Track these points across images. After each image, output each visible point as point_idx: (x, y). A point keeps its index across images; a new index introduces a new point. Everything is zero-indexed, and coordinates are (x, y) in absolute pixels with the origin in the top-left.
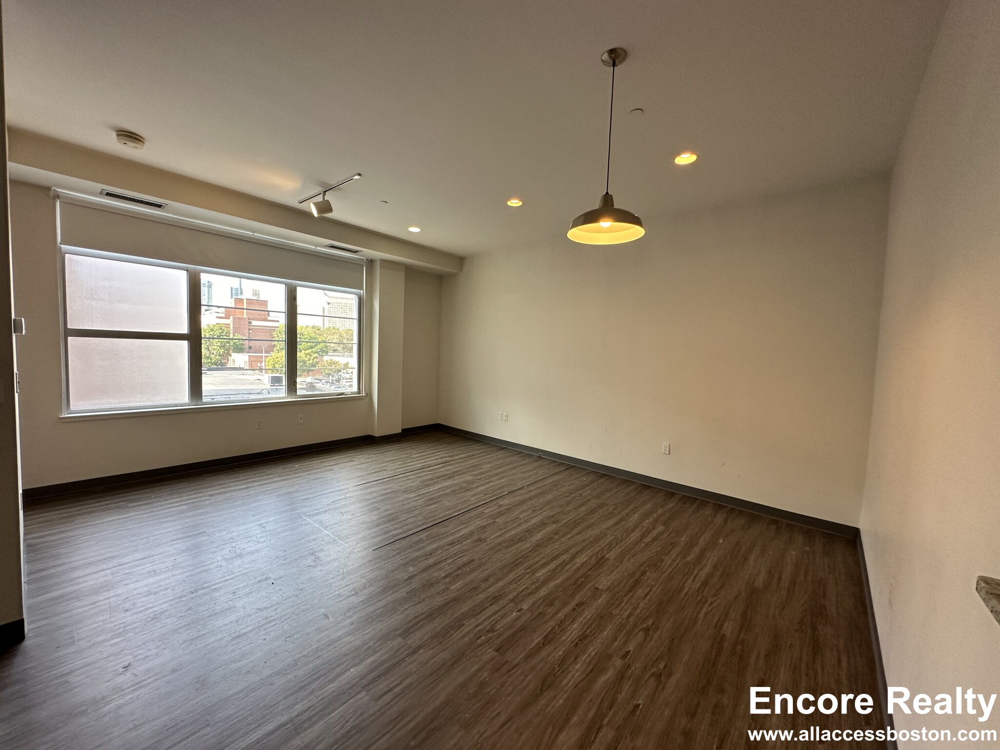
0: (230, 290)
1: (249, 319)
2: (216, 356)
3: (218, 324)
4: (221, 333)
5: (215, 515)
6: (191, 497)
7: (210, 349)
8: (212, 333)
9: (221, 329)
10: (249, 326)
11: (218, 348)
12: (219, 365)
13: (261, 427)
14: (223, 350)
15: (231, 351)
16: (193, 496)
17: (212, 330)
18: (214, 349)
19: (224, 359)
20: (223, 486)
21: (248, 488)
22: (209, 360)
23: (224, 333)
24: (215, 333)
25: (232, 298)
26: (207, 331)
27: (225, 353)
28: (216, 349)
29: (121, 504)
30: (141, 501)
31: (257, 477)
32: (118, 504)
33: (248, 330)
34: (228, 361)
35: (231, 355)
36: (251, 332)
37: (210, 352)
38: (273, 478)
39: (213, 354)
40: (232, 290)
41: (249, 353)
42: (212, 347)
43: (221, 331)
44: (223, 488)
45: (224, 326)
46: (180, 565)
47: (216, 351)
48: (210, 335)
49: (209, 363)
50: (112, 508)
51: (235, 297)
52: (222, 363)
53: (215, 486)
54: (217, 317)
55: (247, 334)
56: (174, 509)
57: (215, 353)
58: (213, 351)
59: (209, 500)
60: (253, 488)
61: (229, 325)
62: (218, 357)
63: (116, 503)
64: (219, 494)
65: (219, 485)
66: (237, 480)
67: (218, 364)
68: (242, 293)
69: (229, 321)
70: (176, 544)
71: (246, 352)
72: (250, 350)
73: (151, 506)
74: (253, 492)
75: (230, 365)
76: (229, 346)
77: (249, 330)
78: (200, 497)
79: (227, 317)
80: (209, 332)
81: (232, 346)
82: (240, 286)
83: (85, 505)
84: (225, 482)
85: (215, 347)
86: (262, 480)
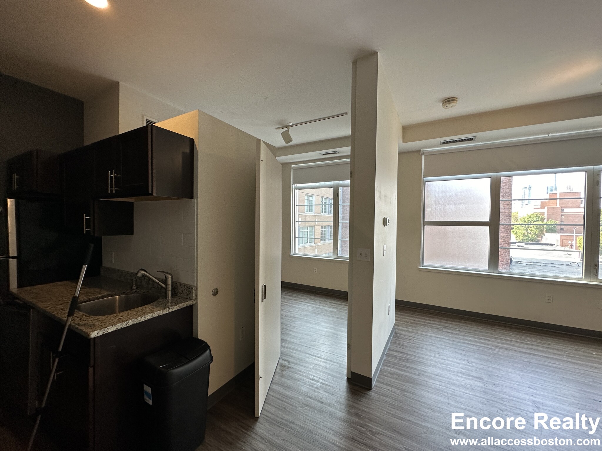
0: (547, 188)
1: (561, 208)
2: (532, 234)
3: (535, 213)
4: (537, 219)
5: (494, 366)
6: (481, 341)
7: (528, 230)
8: (530, 219)
9: (537, 216)
10: (561, 213)
11: (534, 229)
12: (535, 241)
13: (551, 302)
14: (538, 231)
15: (545, 232)
16: (483, 341)
17: (530, 217)
18: (531, 230)
19: (539, 237)
20: (509, 342)
21: (531, 354)
22: (527, 238)
23: (540, 219)
24: (532, 219)
25: (547, 194)
26: (526, 218)
27: (539, 233)
28: (533, 230)
29: (440, 326)
30: (450, 330)
31: (543, 347)
32: (438, 326)
33: (560, 216)
34: (542, 238)
35: (544, 234)
36: (563, 217)
37: (528, 232)
38: (560, 355)
39: (530, 233)
40: (548, 189)
41: (560, 233)
42: (530, 229)
43: (537, 218)
44: (508, 344)
45: (539, 214)
46: (455, 397)
47: (532, 231)
48: (528, 220)
49: (527, 239)
50: (434, 327)
51: (550, 193)
52: (537, 240)
53: (501, 339)
54: (535, 208)
55: (560, 219)
56: (467, 346)
57: (532, 233)
58: (530, 232)
59: (494, 350)
60: (535, 357)
61: (544, 213)
62: (533, 236)
63: (438, 325)
64: (503, 348)
65: (505, 340)
66: (523, 342)
67: (533, 241)
68: (556, 189)
69: (545, 210)
70: (459, 376)
71: (558, 233)
72: (562, 231)
73: (454, 336)
74: (534, 361)
75: (544, 241)
76: (543, 228)
77: (562, 216)
78: (488, 344)
79: (542, 207)
80: (528, 218)
81: (546, 228)
82: (555, 184)
83: (424, 319)
84: (510, 339)
85: (532, 229)
86: (547, 352)
